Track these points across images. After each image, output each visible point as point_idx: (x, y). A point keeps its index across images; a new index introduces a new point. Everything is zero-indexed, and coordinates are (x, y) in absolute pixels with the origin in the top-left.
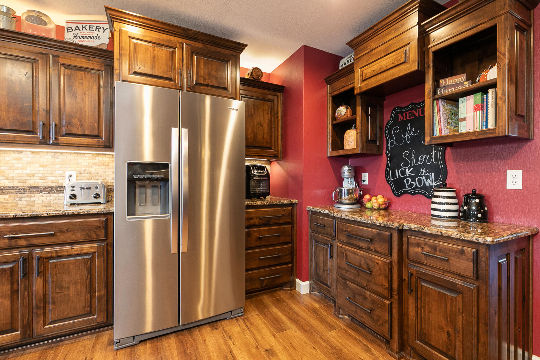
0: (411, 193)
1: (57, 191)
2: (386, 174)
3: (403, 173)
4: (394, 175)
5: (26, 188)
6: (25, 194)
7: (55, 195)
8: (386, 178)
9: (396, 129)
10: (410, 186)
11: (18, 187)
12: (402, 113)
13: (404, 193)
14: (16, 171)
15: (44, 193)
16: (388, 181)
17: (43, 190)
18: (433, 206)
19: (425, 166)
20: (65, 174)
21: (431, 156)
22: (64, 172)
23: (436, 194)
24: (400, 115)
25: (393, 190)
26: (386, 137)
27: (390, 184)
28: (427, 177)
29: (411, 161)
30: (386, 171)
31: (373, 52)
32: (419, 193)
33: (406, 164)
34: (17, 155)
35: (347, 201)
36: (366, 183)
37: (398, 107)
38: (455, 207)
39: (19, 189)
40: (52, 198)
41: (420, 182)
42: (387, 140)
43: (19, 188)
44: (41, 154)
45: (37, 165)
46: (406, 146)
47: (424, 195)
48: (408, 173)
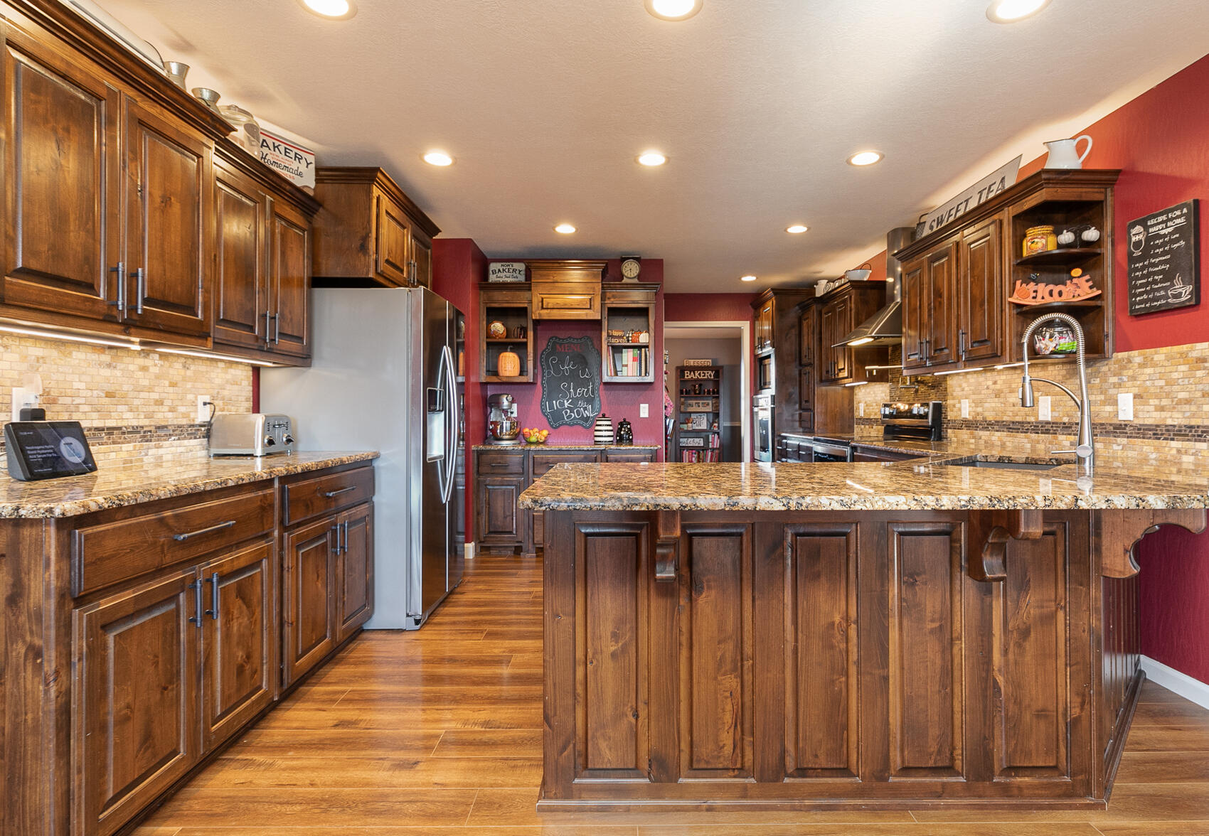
0: (569, 425)
1: (188, 434)
2: (542, 406)
3: (562, 404)
4: (551, 407)
5: (153, 429)
6: (151, 441)
7: (186, 442)
8: (542, 410)
9: (554, 359)
10: (567, 418)
11: (142, 427)
12: (561, 344)
13: (563, 424)
14: (142, 395)
15: (173, 438)
16: (544, 414)
17: (171, 432)
18: (597, 433)
19: (582, 398)
20: (197, 400)
21: (588, 390)
22: (196, 398)
23: (599, 423)
24: (558, 346)
25: (550, 423)
26: (542, 366)
27: (547, 416)
28: (585, 409)
29: (570, 393)
30: (542, 401)
31: (557, 284)
32: (577, 424)
33: (565, 396)
34: (142, 360)
35: (507, 437)
36: (515, 415)
37: (556, 338)
38: (611, 433)
39: (145, 432)
40: (182, 449)
41: (578, 413)
42: (543, 369)
43: (145, 429)
44: (171, 359)
45: (167, 383)
46: (564, 378)
47: (582, 425)
48: (566, 404)
